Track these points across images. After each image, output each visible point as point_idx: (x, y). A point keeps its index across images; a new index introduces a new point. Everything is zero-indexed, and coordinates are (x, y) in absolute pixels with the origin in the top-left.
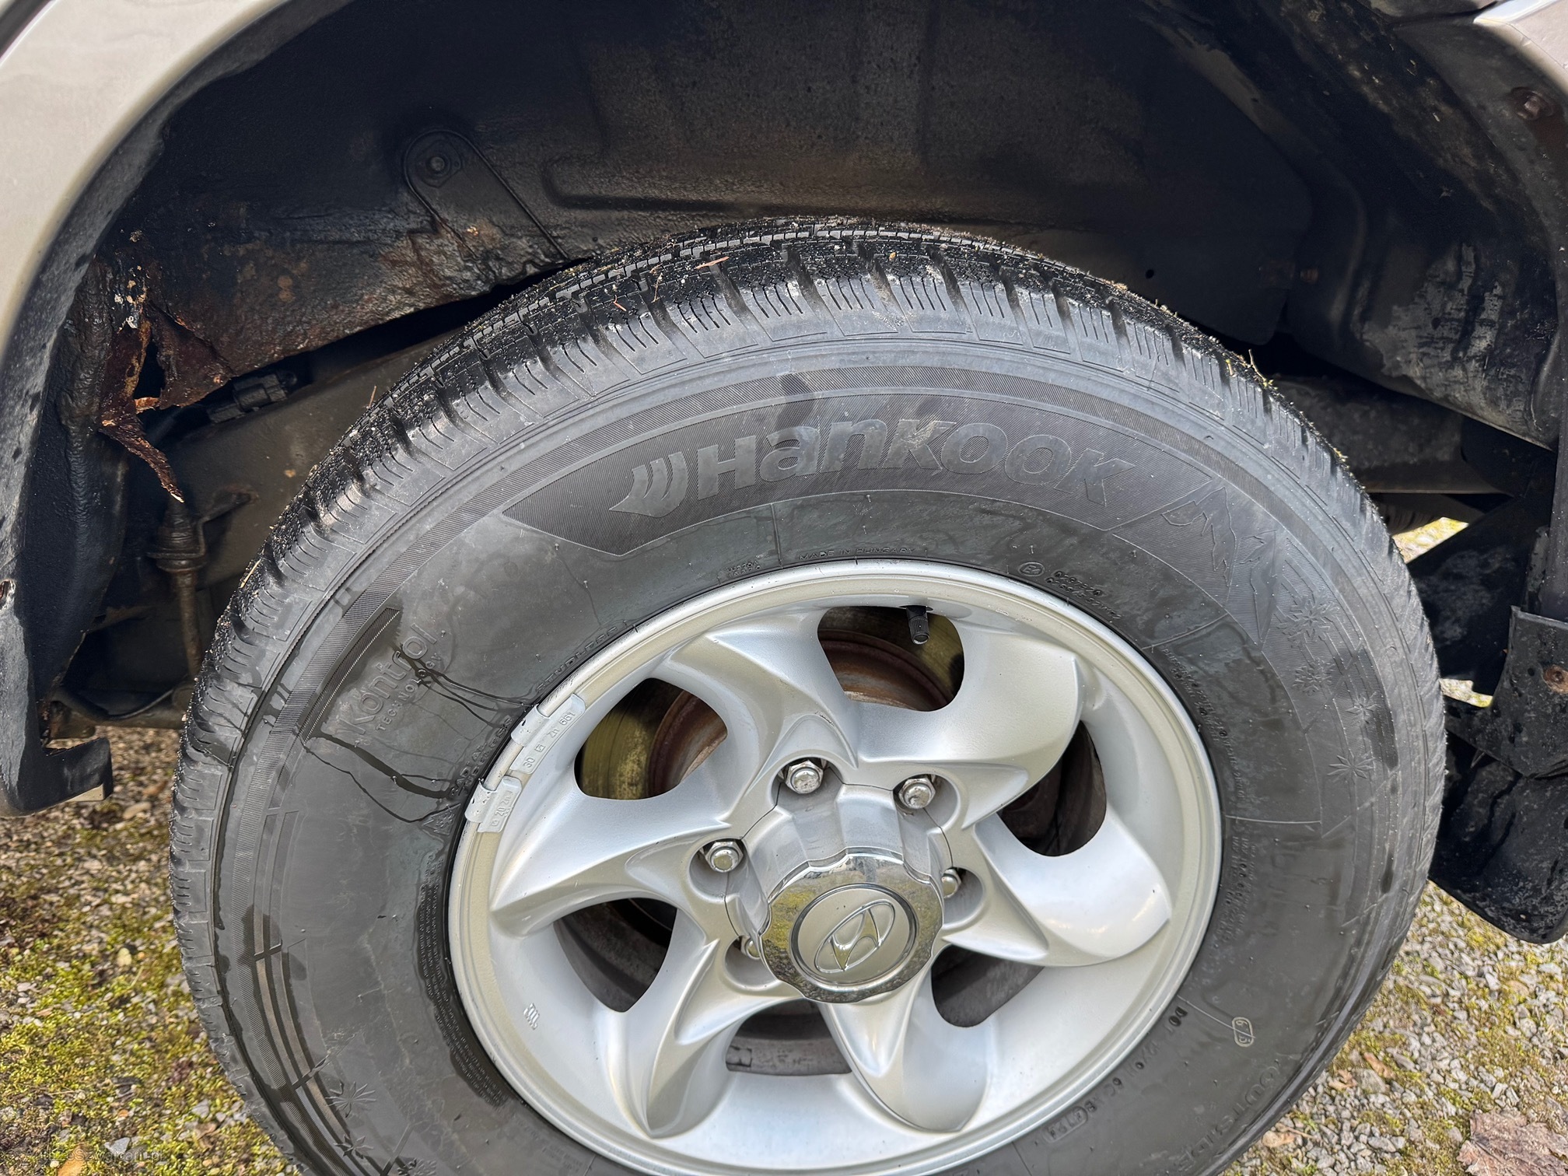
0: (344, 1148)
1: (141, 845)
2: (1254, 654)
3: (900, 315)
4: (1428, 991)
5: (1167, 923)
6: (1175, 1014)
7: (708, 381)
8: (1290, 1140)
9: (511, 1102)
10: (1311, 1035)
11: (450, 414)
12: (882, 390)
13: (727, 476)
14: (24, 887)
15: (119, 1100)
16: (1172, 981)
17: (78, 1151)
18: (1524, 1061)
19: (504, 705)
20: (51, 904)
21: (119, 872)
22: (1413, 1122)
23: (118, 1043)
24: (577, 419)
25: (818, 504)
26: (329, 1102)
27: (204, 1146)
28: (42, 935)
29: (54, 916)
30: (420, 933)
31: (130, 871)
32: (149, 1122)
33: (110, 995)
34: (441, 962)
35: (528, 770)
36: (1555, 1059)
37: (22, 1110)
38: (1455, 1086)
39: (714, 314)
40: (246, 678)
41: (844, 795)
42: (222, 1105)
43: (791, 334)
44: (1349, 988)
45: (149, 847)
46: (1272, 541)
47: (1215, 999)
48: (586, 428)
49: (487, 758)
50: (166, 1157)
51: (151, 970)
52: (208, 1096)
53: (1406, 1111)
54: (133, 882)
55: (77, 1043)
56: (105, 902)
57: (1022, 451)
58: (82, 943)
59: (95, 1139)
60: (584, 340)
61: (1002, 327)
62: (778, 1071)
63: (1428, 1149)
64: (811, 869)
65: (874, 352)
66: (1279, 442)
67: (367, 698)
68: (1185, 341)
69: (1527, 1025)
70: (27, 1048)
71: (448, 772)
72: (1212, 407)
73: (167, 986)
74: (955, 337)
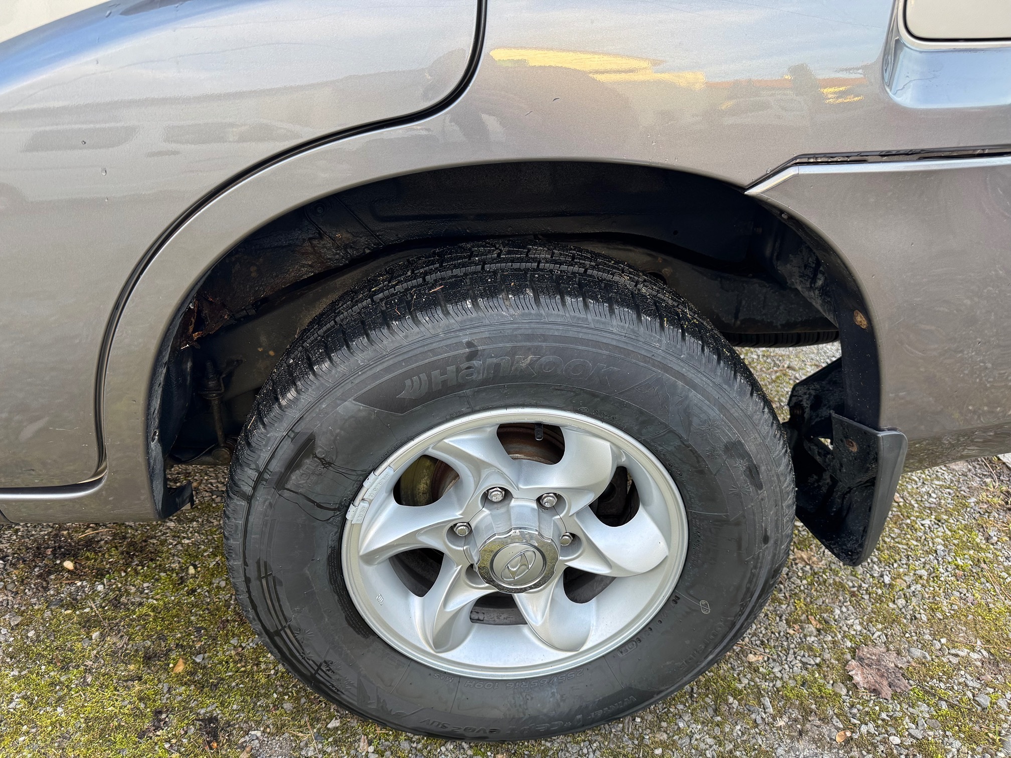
0: (302, 656)
1: (193, 513)
2: (685, 443)
3: (514, 313)
4: (851, 584)
5: (666, 557)
6: (674, 599)
7: (434, 344)
8: (760, 658)
9: (371, 637)
10: (737, 609)
11: (331, 359)
12: (508, 345)
13: (444, 382)
14: (139, 537)
15: (196, 637)
16: (671, 584)
17: (181, 660)
18: (894, 620)
19: (359, 473)
20: (154, 544)
21: (184, 528)
22: (827, 651)
23: (193, 611)
24: (382, 361)
25: (485, 390)
26: (295, 637)
27: (237, 658)
28: (152, 560)
29: (156, 550)
30: (330, 566)
31: (189, 527)
32: (211, 647)
33: (187, 588)
34: (339, 578)
35: (371, 498)
36: (912, 619)
37: (154, 642)
38: (854, 633)
39: (436, 316)
40: (253, 466)
41: (513, 503)
42: (244, 640)
43: (468, 323)
44: (754, 587)
45: (197, 515)
46: (687, 397)
47: (691, 592)
48: (385, 365)
49: (354, 493)
50: (221, 663)
51: (204, 576)
52: (237, 635)
53: (824, 645)
54: (191, 533)
55: (174, 611)
56: (179, 543)
57: (570, 366)
58: (170, 563)
59: (188, 655)
60: (384, 328)
61: (558, 316)
62: (496, 623)
63: (831, 663)
64: (497, 537)
65: (503, 330)
66: (688, 354)
67: (303, 474)
68: (644, 313)
69: (901, 602)
70: (152, 614)
71: (337, 500)
72: (655, 342)
73: (213, 584)
74: (538, 320)
